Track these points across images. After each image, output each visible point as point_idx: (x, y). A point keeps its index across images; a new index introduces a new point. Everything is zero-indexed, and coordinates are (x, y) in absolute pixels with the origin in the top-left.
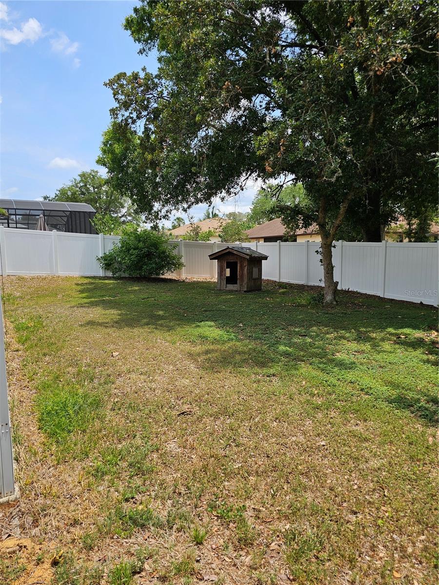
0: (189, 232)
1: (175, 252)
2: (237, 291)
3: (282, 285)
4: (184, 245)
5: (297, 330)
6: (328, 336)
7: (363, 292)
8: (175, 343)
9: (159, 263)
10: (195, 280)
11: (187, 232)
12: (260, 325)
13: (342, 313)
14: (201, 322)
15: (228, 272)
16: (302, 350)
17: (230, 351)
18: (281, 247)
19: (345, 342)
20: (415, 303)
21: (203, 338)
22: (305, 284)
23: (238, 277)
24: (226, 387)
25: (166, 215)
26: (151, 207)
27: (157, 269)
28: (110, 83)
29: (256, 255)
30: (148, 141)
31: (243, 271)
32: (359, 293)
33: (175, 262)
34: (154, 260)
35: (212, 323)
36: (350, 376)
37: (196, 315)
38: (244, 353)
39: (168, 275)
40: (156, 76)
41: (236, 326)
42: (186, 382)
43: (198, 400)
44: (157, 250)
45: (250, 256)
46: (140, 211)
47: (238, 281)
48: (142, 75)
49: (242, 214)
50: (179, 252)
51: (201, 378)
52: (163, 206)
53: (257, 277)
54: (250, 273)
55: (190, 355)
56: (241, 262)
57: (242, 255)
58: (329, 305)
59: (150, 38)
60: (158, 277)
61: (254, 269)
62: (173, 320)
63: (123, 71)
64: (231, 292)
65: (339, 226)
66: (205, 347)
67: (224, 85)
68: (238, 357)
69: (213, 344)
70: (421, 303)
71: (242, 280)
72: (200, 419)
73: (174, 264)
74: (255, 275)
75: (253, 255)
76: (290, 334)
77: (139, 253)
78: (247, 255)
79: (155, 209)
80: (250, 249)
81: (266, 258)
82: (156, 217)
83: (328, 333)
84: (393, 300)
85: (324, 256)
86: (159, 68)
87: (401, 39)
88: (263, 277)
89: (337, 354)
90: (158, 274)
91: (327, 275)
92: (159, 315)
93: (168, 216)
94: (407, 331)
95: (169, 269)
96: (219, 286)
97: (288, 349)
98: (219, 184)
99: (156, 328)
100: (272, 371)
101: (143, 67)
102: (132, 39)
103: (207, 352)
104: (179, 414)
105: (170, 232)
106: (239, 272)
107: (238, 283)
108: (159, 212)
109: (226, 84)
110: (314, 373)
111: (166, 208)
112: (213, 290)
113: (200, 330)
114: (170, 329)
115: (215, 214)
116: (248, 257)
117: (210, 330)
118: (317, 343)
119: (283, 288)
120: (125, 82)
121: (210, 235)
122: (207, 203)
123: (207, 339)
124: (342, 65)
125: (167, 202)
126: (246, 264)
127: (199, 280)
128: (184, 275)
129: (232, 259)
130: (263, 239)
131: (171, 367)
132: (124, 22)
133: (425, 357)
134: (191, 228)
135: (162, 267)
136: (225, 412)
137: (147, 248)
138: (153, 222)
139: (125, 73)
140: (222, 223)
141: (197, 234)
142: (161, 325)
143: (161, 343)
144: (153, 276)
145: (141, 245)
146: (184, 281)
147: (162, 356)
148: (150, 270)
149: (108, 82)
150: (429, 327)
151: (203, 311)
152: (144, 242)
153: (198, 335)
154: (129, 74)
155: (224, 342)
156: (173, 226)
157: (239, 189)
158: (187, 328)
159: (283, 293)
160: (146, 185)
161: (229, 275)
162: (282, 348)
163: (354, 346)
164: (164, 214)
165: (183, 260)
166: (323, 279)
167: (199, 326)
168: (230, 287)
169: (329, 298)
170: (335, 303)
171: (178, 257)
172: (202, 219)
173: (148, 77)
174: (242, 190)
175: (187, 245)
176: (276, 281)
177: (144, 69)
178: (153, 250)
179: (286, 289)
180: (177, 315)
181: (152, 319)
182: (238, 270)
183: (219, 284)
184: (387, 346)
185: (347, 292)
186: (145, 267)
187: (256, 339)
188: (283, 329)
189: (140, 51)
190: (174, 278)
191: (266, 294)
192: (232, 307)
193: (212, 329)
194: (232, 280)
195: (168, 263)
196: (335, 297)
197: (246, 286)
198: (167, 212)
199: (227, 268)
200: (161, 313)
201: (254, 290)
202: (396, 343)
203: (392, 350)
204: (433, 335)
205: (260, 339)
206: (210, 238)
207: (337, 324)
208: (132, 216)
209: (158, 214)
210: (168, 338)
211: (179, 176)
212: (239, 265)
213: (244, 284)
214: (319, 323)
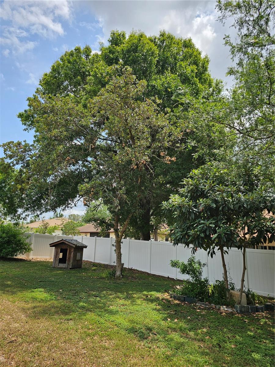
0: (41, 226)
1: (27, 241)
2: (65, 268)
3: (95, 265)
4: (35, 236)
5: (94, 293)
6: (110, 296)
7: (140, 269)
8: (15, 302)
9: (15, 247)
10: (39, 260)
11: (40, 226)
12: (73, 290)
13: (124, 283)
14: (35, 289)
15: (61, 255)
16: (92, 305)
17: (49, 307)
18: (97, 240)
19: (118, 299)
20: (165, 277)
21: (34, 299)
22: (109, 264)
23: (67, 259)
24: (41, 327)
25: (25, 218)
26: (16, 211)
27: (12, 252)
28: (4, 145)
29: (80, 245)
30: (21, 177)
31: (71, 255)
32: (137, 271)
33: (26, 247)
34: (11, 246)
35: (43, 290)
36: (112, 318)
37: (33, 284)
38: (57, 307)
39: (20, 256)
40: (31, 146)
41: (57, 291)
42: (17, 325)
43: (22, 335)
44: (15, 239)
45: (76, 245)
46: (8, 214)
47: (67, 262)
48: (23, 143)
49: (79, 215)
50: (30, 241)
51: (27, 322)
52: (24, 212)
53: (80, 259)
54: (75, 256)
55: (24, 310)
56: (70, 249)
57: (71, 245)
58: (119, 278)
59: (31, 124)
60: (12, 257)
61: (78, 254)
62: (17, 287)
63: (12, 141)
64: (61, 269)
65: (125, 231)
66: (33, 305)
67: (67, 158)
68: (53, 310)
69: (39, 303)
70: (168, 277)
71: (69, 261)
72: (20, 345)
73: (25, 249)
74: (78, 257)
75: (78, 245)
76: (89, 296)
77: (2, 240)
78: (74, 245)
79: (18, 213)
80: (77, 241)
81: (86, 247)
82: (19, 218)
83: (111, 295)
84: (154, 275)
85: (116, 248)
86: (34, 140)
87: (147, 153)
88: (83, 259)
89: (111, 307)
90: (13, 255)
91: (118, 259)
92: (8, 284)
93: (26, 218)
94: (153, 293)
95: (21, 252)
96: (54, 265)
97: (84, 304)
98: (61, 203)
99: (4, 293)
100: (70, 317)
101: (24, 140)
102: (21, 122)
103: (34, 307)
104: (9, 343)
105: (27, 225)
106: (68, 255)
107: (66, 263)
108: (21, 215)
109: (68, 158)
110: (94, 317)
111: (26, 213)
112: (49, 267)
113: (33, 294)
114: (13, 293)
115: (62, 214)
116: (74, 246)
117: (40, 294)
118: (102, 301)
119: (95, 267)
120: (12, 146)
121: (55, 228)
122: (53, 212)
123: (36, 300)
124: (120, 161)
125: (27, 209)
126: (72, 250)
127: (41, 260)
128: (32, 256)
129: (64, 247)
130: (90, 233)
131: (9, 317)
132: (18, 114)
133: (155, 307)
134: (43, 224)
135: (15, 251)
136: (36, 340)
137: (8, 237)
138: (15, 220)
139: (13, 142)
140: (63, 222)
141: (46, 228)
142: (8, 291)
143: (5, 303)
144: (9, 257)
145: (4, 235)
146: (30, 261)
147: (5, 310)
148: (7, 252)
149: (2, 145)
150: (165, 290)
151: (39, 282)
152: (7, 233)
153: (32, 297)
154: (15, 142)
155: (47, 301)
156: (30, 221)
157: (73, 205)
158: (25, 293)
159: (94, 270)
160: (15, 199)
161: (62, 257)
162: (81, 304)
163: (122, 302)
164: (24, 217)
165: (32, 247)
166: (116, 262)
167: (33, 291)
168: (61, 265)
169: (118, 273)
170: (121, 276)
171: (29, 244)
172: (52, 218)
173: (26, 145)
174: (76, 206)
175: (36, 236)
176: (92, 262)
177: (25, 141)
178: (12, 239)
179: (97, 267)
180: (20, 284)
181: (2, 287)
182: (68, 254)
183: (54, 263)
184: (139, 302)
185: (131, 270)
186: (4, 250)
187: (68, 299)
188: (86, 293)
189: (25, 129)
190: (24, 258)
191: (83, 271)
192: (59, 279)
193: (41, 293)
194: (62, 261)
195: (21, 248)
196: (122, 273)
197: (71, 265)
198: (26, 216)
199: (60, 253)
200: (9, 283)
201: (76, 268)
202: (144, 300)
203: (140, 304)
204: (165, 295)
205: (70, 299)
206: (55, 231)
207: (117, 289)
208: (2, 212)
209: (20, 216)
210: (11, 300)
211: (37, 195)
212: (68, 251)
213: (70, 263)
214: (109, 289)
